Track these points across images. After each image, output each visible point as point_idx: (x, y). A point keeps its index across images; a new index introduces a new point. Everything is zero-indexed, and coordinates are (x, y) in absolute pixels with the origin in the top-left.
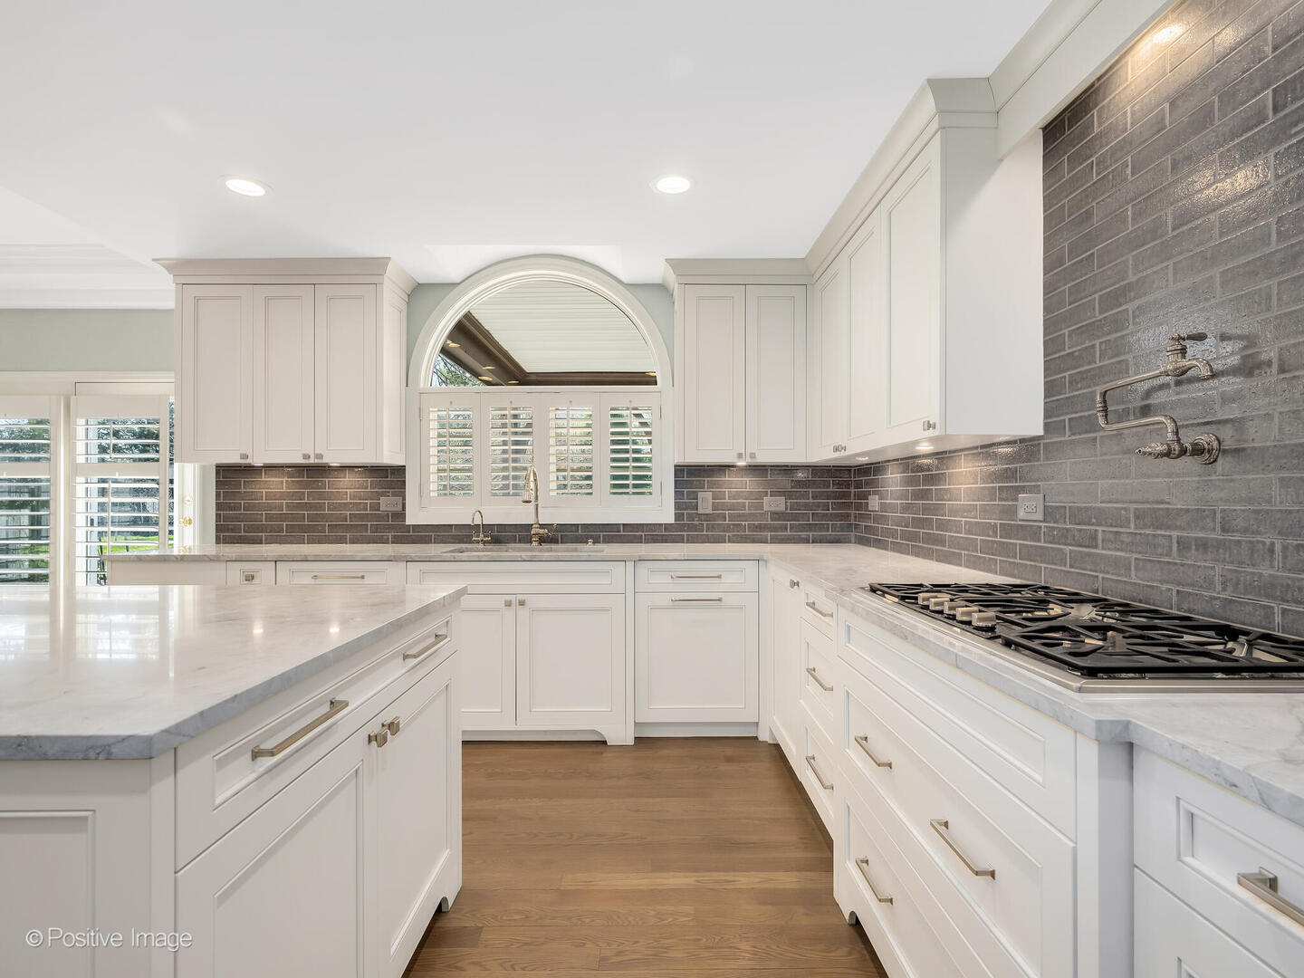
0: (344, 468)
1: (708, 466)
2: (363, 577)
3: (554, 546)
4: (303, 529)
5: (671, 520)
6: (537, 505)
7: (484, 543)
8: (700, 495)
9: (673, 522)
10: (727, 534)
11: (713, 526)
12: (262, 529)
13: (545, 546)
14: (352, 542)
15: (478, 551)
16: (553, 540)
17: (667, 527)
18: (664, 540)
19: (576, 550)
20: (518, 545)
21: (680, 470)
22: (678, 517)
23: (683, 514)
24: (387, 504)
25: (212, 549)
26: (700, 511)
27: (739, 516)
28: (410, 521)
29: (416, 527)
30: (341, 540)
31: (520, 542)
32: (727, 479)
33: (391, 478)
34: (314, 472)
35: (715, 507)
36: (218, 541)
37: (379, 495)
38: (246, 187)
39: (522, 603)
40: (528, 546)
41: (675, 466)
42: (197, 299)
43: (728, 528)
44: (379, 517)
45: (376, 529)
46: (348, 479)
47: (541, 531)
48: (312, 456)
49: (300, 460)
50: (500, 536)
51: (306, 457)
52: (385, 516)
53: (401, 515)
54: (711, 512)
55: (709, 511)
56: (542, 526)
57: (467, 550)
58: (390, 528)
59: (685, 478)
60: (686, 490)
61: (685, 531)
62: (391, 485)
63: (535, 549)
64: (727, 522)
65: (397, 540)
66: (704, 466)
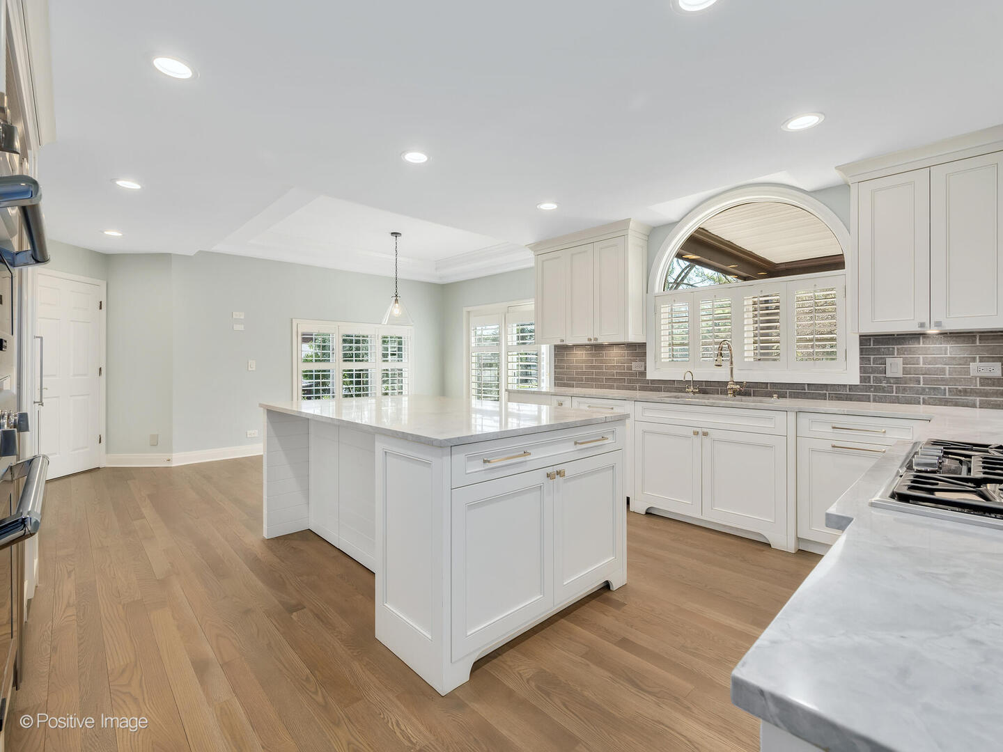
0: (612, 345)
1: (898, 335)
2: (612, 409)
3: (744, 398)
4: (592, 379)
5: (856, 381)
6: (732, 368)
7: (694, 393)
8: (889, 361)
9: (859, 384)
10: (922, 397)
11: (905, 389)
12: (574, 379)
13: (738, 397)
14: (618, 388)
15: (690, 398)
16: (747, 394)
17: (852, 387)
18: (849, 398)
19: (761, 402)
20: (720, 396)
21: (865, 339)
22: (863, 379)
23: (869, 377)
24: (636, 366)
25: (553, 390)
26: (889, 374)
27: (937, 380)
28: (649, 377)
29: (653, 381)
30: (611, 387)
31: (721, 394)
32: (921, 345)
33: (638, 350)
34: (597, 348)
35: (905, 371)
36: (555, 385)
37: (632, 361)
38: (548, 206)
39: (705, 434)
40: (725, 397)
41: (860, 336)
42: (543, 261)
43: (923, 391)
44: (631, 375)
45: (630, 381)
46: (615, 351)
47: (735, 387)
48: (593, 339)
49: (586, 342)
50: (706, 389)
51: (590, 340)
52: (635, 374)
53: (643, 373)
54: (902, 376)
55: (900, 375)
56: (737, 383)
57: (682, 397)
58: (638, 381)
59: (872, 346)
60: (872, 357)
61: (871, 392)
62: (637, 355)
63: (730, 400)
64: (921, 385)
65: (643, 389)
66: (894, 335)
